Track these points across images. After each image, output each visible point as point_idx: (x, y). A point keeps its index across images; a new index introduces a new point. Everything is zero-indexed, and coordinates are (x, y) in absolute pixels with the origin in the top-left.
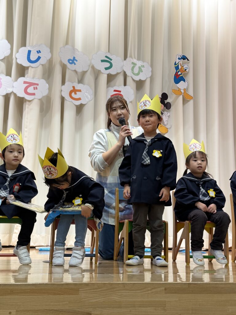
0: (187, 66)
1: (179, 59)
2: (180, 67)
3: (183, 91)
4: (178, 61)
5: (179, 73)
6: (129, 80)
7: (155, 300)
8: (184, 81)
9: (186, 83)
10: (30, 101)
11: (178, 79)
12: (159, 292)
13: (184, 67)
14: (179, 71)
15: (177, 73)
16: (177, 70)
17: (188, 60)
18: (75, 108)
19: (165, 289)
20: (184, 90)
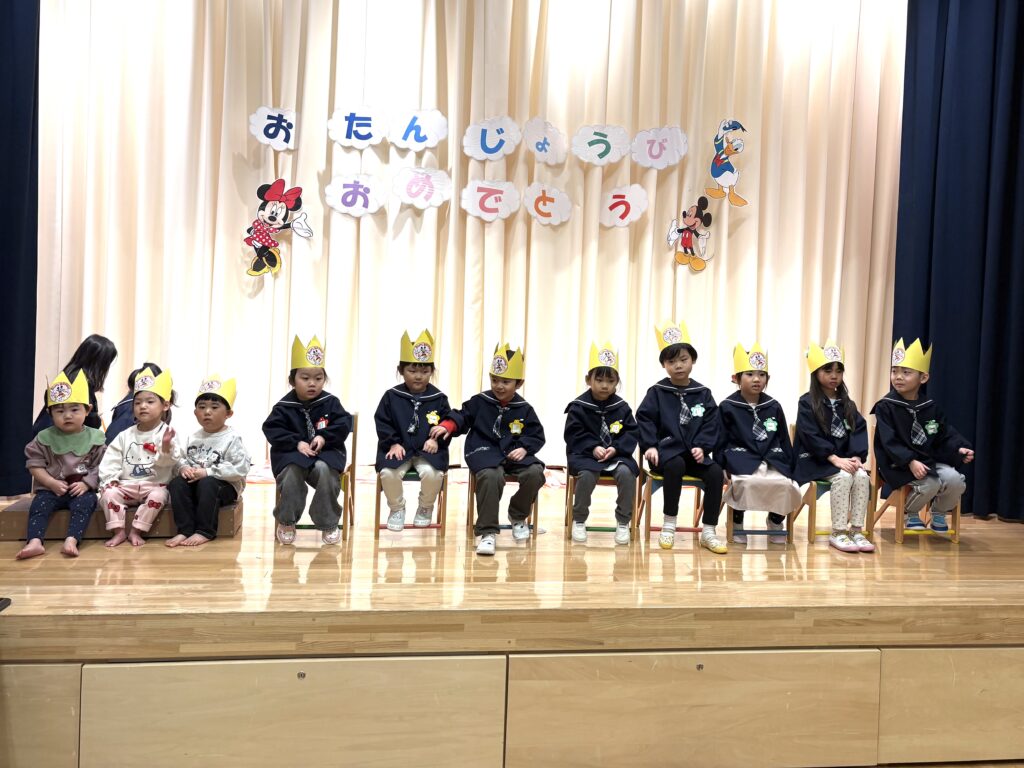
0: (739, 142)
1: (725, 128)
2: (725, 145)
3: (727, 191)
4: (721, 133)
5: (724, 156)
8: (732, 170)
9: (736, 174)
10: (490, 222)
11: (720, 167)
13: (734, 144)
14: (722, 153)
15: (717, 159)
16: (718, 150)
17: (743, 129)
20: (731, 187)
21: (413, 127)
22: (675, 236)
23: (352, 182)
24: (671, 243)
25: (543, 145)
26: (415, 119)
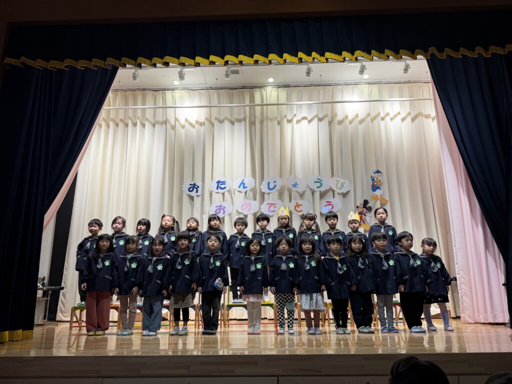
2: (375, 179)
4: (373, 175)
5: (376, 183)
6: (336, 194)
8: (380, 189)
10: (272, 216)
13: (379, 179)
16: (373, 181)
18: (299, 218)
20: (381, 195)
21: (243, 183)
23: (219, 205)
25: (295, 185)
26: (243, 180)
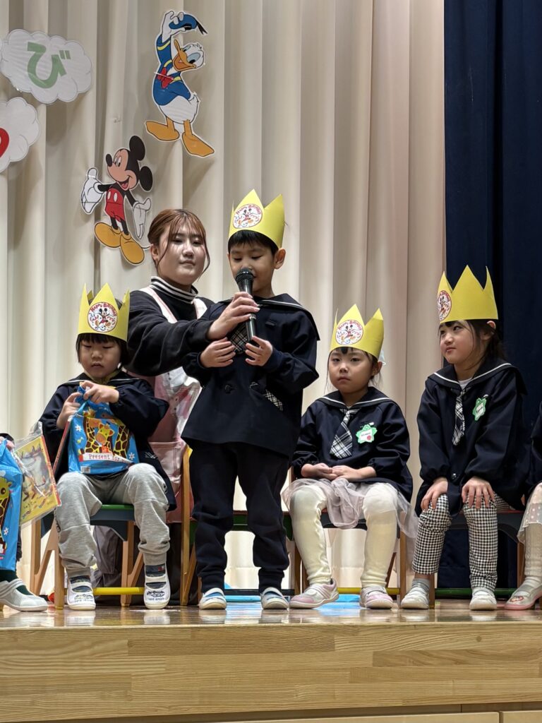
0: (196, 50)
1: (172, 26)
2: (174, 53)
3: (180, 128)
4: (167, 33)
5: (172, 71)
7: (101, 671)
8: (187, 96)
9: (193, 102)
11: (167, 89)
12: (113, 652)
13: (188, 52)
14: (170, 66)
15: (163, 70)
16: (163, 62)
17: (202, 29)
19: (130, 644)
20: (186, 123)
22: (94, 196)
24: (89, 208)
